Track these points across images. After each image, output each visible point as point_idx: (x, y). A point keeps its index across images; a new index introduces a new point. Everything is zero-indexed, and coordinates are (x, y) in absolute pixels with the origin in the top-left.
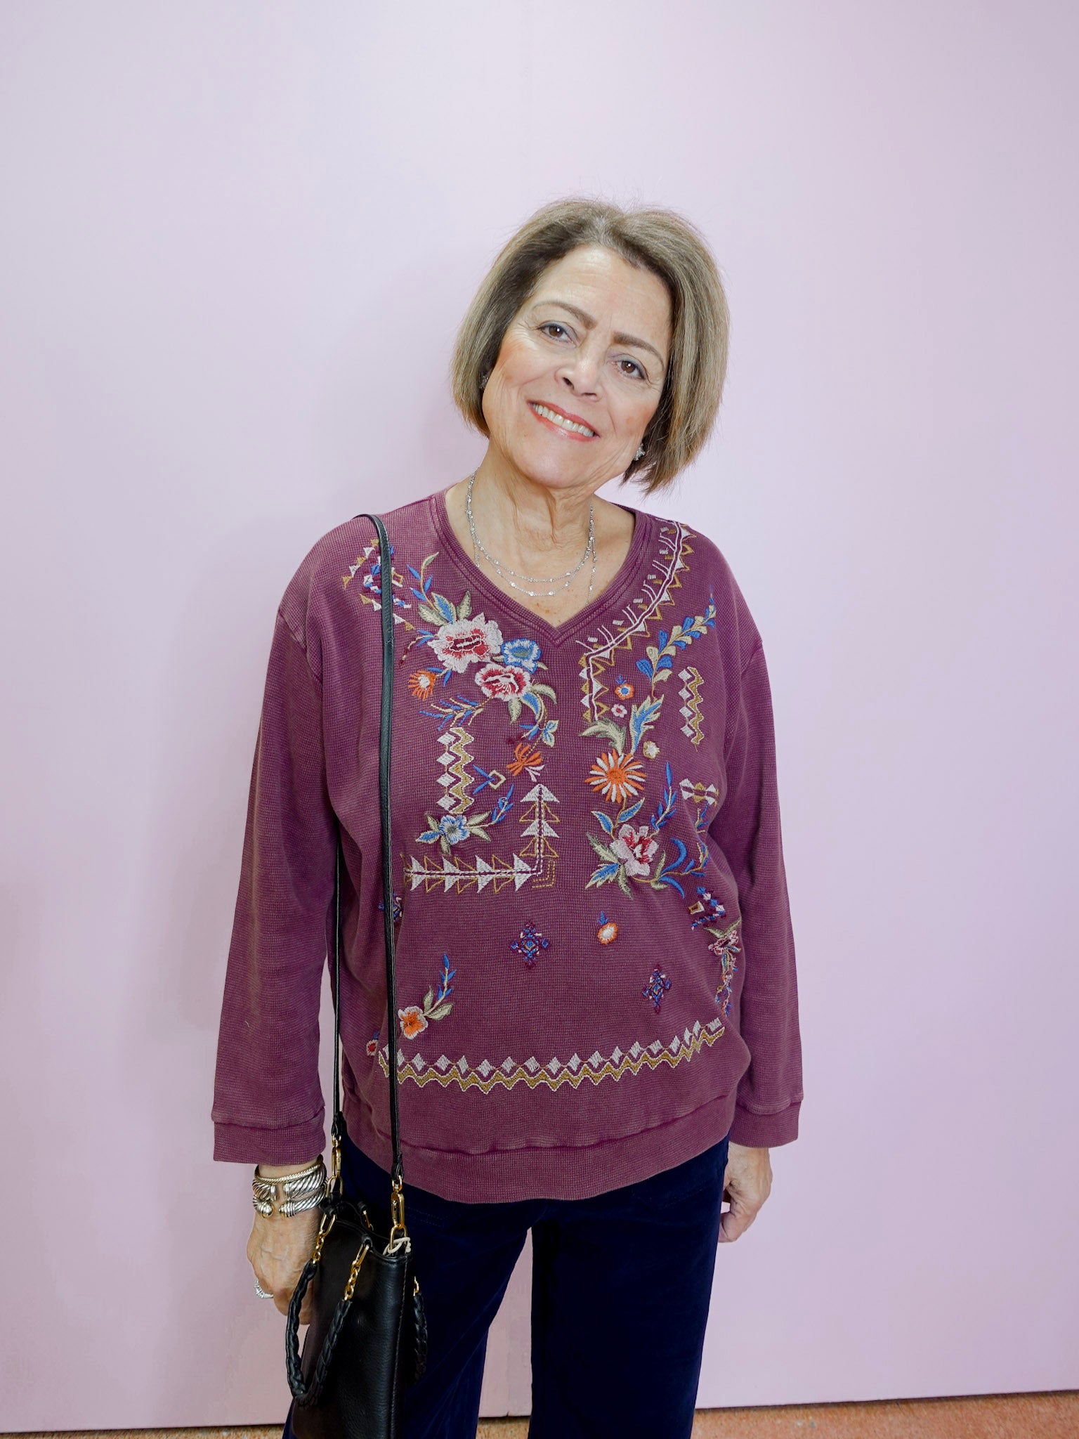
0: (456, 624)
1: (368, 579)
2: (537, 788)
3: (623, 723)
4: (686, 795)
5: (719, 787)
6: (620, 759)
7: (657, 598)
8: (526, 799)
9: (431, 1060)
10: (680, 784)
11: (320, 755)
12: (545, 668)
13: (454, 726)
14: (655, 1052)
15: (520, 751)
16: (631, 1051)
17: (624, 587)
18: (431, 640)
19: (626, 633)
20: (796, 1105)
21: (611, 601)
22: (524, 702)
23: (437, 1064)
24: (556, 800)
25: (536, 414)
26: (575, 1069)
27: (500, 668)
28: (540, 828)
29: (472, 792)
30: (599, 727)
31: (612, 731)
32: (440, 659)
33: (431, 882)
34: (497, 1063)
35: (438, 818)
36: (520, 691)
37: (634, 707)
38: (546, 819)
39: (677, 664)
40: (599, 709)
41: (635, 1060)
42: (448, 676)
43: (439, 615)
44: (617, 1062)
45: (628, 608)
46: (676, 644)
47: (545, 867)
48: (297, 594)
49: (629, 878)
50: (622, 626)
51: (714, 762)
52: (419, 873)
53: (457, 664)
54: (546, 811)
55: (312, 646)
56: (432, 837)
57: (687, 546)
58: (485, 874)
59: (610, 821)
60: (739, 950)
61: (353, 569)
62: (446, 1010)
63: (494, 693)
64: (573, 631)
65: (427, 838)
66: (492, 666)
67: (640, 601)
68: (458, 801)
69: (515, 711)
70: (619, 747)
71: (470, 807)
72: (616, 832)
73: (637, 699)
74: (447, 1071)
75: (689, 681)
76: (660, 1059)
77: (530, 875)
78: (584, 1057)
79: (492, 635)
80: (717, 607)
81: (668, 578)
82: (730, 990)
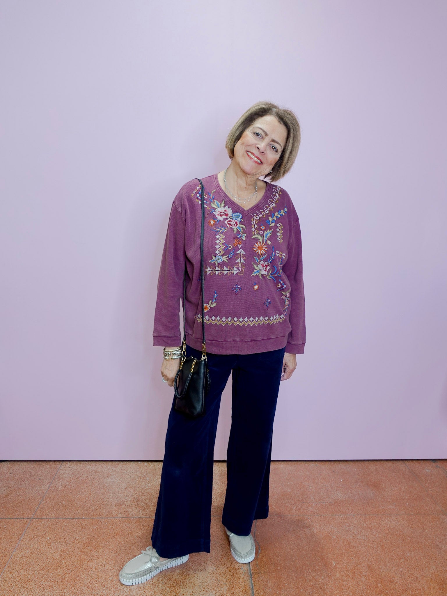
0: (220, 208)
1: (198, 195)
2: (240, 250)
3: (262, 235)
4: (277, 255)
5: (286, 255)
6: (261, 244)
7: (272, 205)
8: (237, 253)
9: (210, 317)
10: (276, 251)
11: (184, 241)
12: (243, 221)
13: (220, 233)
14: (266, 320)
15: (236, 241)
16: (260, 319)
17: (263, 201)
18: (214, 212)
19: (264, 213)
20: (304, 344)
21: (260, 204)
22: (237, 229)
23: (212, 318)
24: (245, 253)
25: (248, 154)
26: (246, 321)
27: (231, 220)
28: (241, 260)
29: (224, 250)
30: (256, 236)
31: (259, 237)
32: (216, 217)
33: (212, 272)
34: (227, 318)
35: (215, 256)
36: (236, 226)
37: (265, 232)
38: (242, 258)
39: (276, 222)
40: (256, 232)
41: (261, 321)
42: (218, 221)
43: (216, 206)
44: (257, 321)
45: (264, 207)
46: (276, 217)
47: (241, 270)
48: (179, 199)
49: (262, 275)
50: (263, 211)
51: (285, 247)
52: (209, 270)
53: (221, 218)
54: (242, 256)
55: (184, 212)
56: (213, 261)
57: (280, 192)
58: (226, 270)
59: (258, 259)
60: (289, 299)
61: (194, 192)
62: (215, 305)
63: (230, 226)
64: (250, 212)
65: (212, 261)
66: (229, 219)
67: (267, 205)
68: (220, 252)
69: (235, 231)
70: (261, 241)
71: (224, 254)
72: (259, 262)
73: (266, 230)
74: (214, 320)
75: (279, 226)
76: (267, 322)
77: (237, 271)
78: (249, 318)
79: (230, 211)
80: (287, 208)
81: (275, 200)
82: (286, 310)
